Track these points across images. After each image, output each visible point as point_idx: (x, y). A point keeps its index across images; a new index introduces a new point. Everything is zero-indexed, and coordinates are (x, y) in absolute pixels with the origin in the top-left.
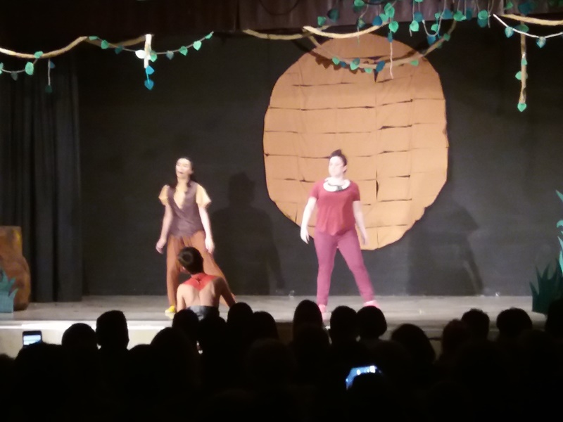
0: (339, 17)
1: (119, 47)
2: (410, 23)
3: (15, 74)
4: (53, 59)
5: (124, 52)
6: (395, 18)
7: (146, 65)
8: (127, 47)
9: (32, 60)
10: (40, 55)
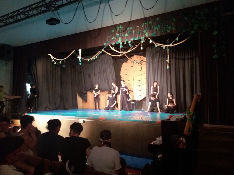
3: (58, 63)
4: (65, 60)
7: (80, 60)
9: (61, 61)
10: (62, 59)
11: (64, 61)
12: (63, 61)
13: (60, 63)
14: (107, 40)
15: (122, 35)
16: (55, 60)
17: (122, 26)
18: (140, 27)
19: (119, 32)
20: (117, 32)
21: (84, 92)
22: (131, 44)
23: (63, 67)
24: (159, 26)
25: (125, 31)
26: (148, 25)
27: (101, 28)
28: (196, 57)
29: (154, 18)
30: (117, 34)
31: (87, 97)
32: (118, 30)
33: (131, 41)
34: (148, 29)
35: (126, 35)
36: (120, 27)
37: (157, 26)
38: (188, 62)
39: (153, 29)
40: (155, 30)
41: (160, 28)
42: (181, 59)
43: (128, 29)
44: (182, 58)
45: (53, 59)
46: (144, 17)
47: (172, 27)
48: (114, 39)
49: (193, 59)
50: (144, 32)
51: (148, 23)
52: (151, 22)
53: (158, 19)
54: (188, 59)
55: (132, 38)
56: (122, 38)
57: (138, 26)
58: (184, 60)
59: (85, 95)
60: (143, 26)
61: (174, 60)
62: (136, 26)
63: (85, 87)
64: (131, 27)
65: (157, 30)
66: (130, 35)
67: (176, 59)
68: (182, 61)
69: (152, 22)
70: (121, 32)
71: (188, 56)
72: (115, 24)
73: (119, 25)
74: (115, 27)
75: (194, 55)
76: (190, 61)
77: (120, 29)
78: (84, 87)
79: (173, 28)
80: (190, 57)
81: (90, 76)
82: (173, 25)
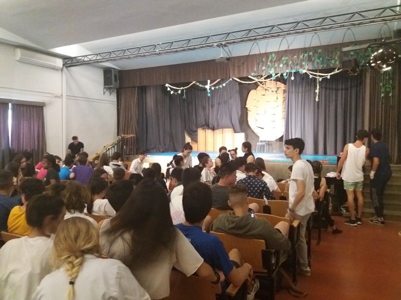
0: (258, 73)
3: (176, 93)
4: (185, 89)
7: (208, 90)
9: (180, 90)
10: (182, 88)
11: (185, 91)
12: (182, 91)
13: (179, 92)
14: (255, 70)
15: (276, 65)
16: (172, 89)
17: (275, 55)
18: (298, 57)
19: (271, 61)
20: (269, 61)
21: (195, 129)
22: (287, 75)
23: (183, 97)
24: (321, 59)
25: (279, 60)
26: (308, 56)
27: (248, 56)
28: (351, 88)
29: (315, 49)
30: (269, 64)
31: (197, 135)
32: (270, 59)
33: (287, 73)
34: (308, 60)
35: (281, 66)
36: (273, 55)
37: (319, 59)
38: (342, 93)
39: (314, 61)
40: (316, 63)
41: (322, 61)
42: (332, 89)
43: (283, 59)
44: (334, 87)
45: (169, 87)
46: (303, 47)
47: (336, 61)
48: (265, 70)
49: (348, 90)
50: (304, 63)
51: (308, 54)
52: (311, 53)
53: (320, 51)
54: (342, 89)
55: (288, 69)
56: (275, 68)
57: (295, 57)
58: (337, 90)
59: (195, 134)
60: (301, 57)
61: (324, 90)
62: (293, 56)
63: (197, 123)
64: (286, 56)
65: (318, 63)
66: (285, 66)
67: (326, 88)
68: (334, 92)
69: (313, 53)
70: (275, 62)
71: (342, 86)
72: (267, 52)
73: (271, 53)
74: (267, 55)
75: (349, 85)
76: (344, 91)
77: (272, 57)
78: (195, 122)
79: (337, 63)
80: (344, 87)
81: (204, 108)
82: (337, 58)
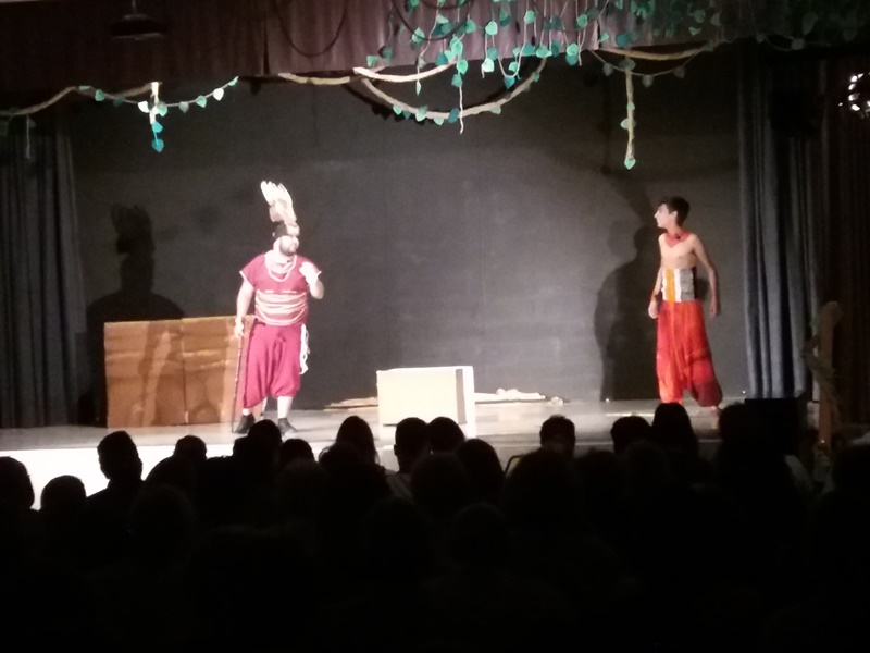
1: (118, 98)
2: (482, 61)
5: (125, 104)
6: (464, 56)
7: (153, 120)
8: (129, 98)
10: (14, 111)
11: (29, 124)
12: (18, 122)
14: (382, 43)
15: (472, 27)
19: (448, 9)
20: (438, 9)
30: (441, 19)
35: (492, 29)
39: (624, 14)
41: (655, 14)
48: (425, 43)
55: (523, 43)
56: (468, 39)
65: (640, 21)
70: (463, 10)
82: (712, 4)
